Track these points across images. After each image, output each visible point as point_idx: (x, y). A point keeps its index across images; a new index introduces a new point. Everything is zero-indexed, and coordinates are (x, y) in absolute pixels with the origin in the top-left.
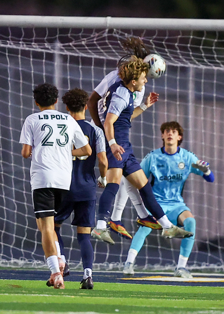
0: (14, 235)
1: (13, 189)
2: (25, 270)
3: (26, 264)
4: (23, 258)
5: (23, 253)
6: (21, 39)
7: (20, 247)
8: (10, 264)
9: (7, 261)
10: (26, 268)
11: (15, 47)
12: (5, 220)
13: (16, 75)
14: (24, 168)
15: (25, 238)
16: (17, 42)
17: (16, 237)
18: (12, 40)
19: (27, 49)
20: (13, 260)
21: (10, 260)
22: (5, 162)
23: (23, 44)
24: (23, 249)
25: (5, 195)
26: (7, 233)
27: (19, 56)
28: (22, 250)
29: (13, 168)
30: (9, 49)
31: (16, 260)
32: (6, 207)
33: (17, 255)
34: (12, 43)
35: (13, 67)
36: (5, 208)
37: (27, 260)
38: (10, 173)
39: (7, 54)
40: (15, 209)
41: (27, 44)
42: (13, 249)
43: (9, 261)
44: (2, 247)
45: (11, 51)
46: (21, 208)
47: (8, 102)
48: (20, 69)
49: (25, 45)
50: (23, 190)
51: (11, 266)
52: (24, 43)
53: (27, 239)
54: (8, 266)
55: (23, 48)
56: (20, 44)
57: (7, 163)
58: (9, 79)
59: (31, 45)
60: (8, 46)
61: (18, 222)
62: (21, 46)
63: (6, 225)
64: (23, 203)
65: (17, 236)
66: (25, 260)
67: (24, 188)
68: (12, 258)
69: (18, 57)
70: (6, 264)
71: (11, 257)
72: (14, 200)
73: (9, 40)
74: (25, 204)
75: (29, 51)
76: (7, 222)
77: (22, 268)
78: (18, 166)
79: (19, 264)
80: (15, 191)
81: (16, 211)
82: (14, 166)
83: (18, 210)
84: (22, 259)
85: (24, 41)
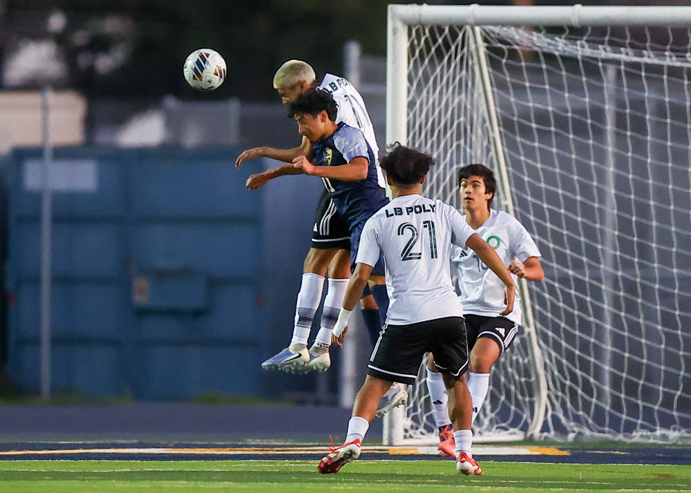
0: (661, 388)
1: (658, 307)
2: (680, 448)
3: (682, 438)
4: (678, 426)
5: (677, 418)
6: (668, 47)
7: (671, 408)
8: (655, 438)
9: (649, 433)
10: (682, 445)
11: (656, 61)
12: (645, 361)
13: (660, 110)
14: (675, 271)
15: (679, 393)
16: (659, 53)
17: (664, 392)
18: (653, 49)
19: (678, 64)
20: (659, 432)
21: (655, 430)
22: (642, 261)
23: (671, 57)
24: (678, 410)
25: (645, 319)
26: (650, 385)
27: (665, 77)
28: (675, 413)
29: (656, 271)
30: (646, 65)
31: (664, 432)
32: (646, 339)
33: (667, 422)
34: (652, 55)
35: (653, 96)
36: (643, 341)
37: (683, 431)
38: (653, 280)
39: (643, 74)
40: (661, 343)
41: (677, 56)
42: (659, 412)
43: (653, 433)
44: (641, 408)
45: (650, 68)
46: (672, 340)
47: (647, 157)
48: (667, 99)
49: (674, 58)
50: (675, 309)
51: (655, 441)
52: (673, 54)
53: (684, 395)
54: (652, 441)
55: (671, 64)
56: (665, 56)
57: (645, 262)
58: (648, 117)
59: (685, 57)
60: (645, 60)
61: (666, 365)
62: (668, 59)
63: (647, 370)
64: (675, 332)
65: (666, 390)
66: (679, 430)
67: (677, 306)
68: (658, 428)
69: (663, 80)
70: (648, 437)
71: (656, 425)
72: (659, 327)
73: (646, 50)
74: (679, 332)
75: (681, 69)
76: (648, 367)
77: (674, 445)
78: (665, 268)
79: (670, 438)
80: (662, 311)
81: (663, 346)
82: (659, 269)
83: (666, 345)
84: (675, 429)
85: (672, 50)
